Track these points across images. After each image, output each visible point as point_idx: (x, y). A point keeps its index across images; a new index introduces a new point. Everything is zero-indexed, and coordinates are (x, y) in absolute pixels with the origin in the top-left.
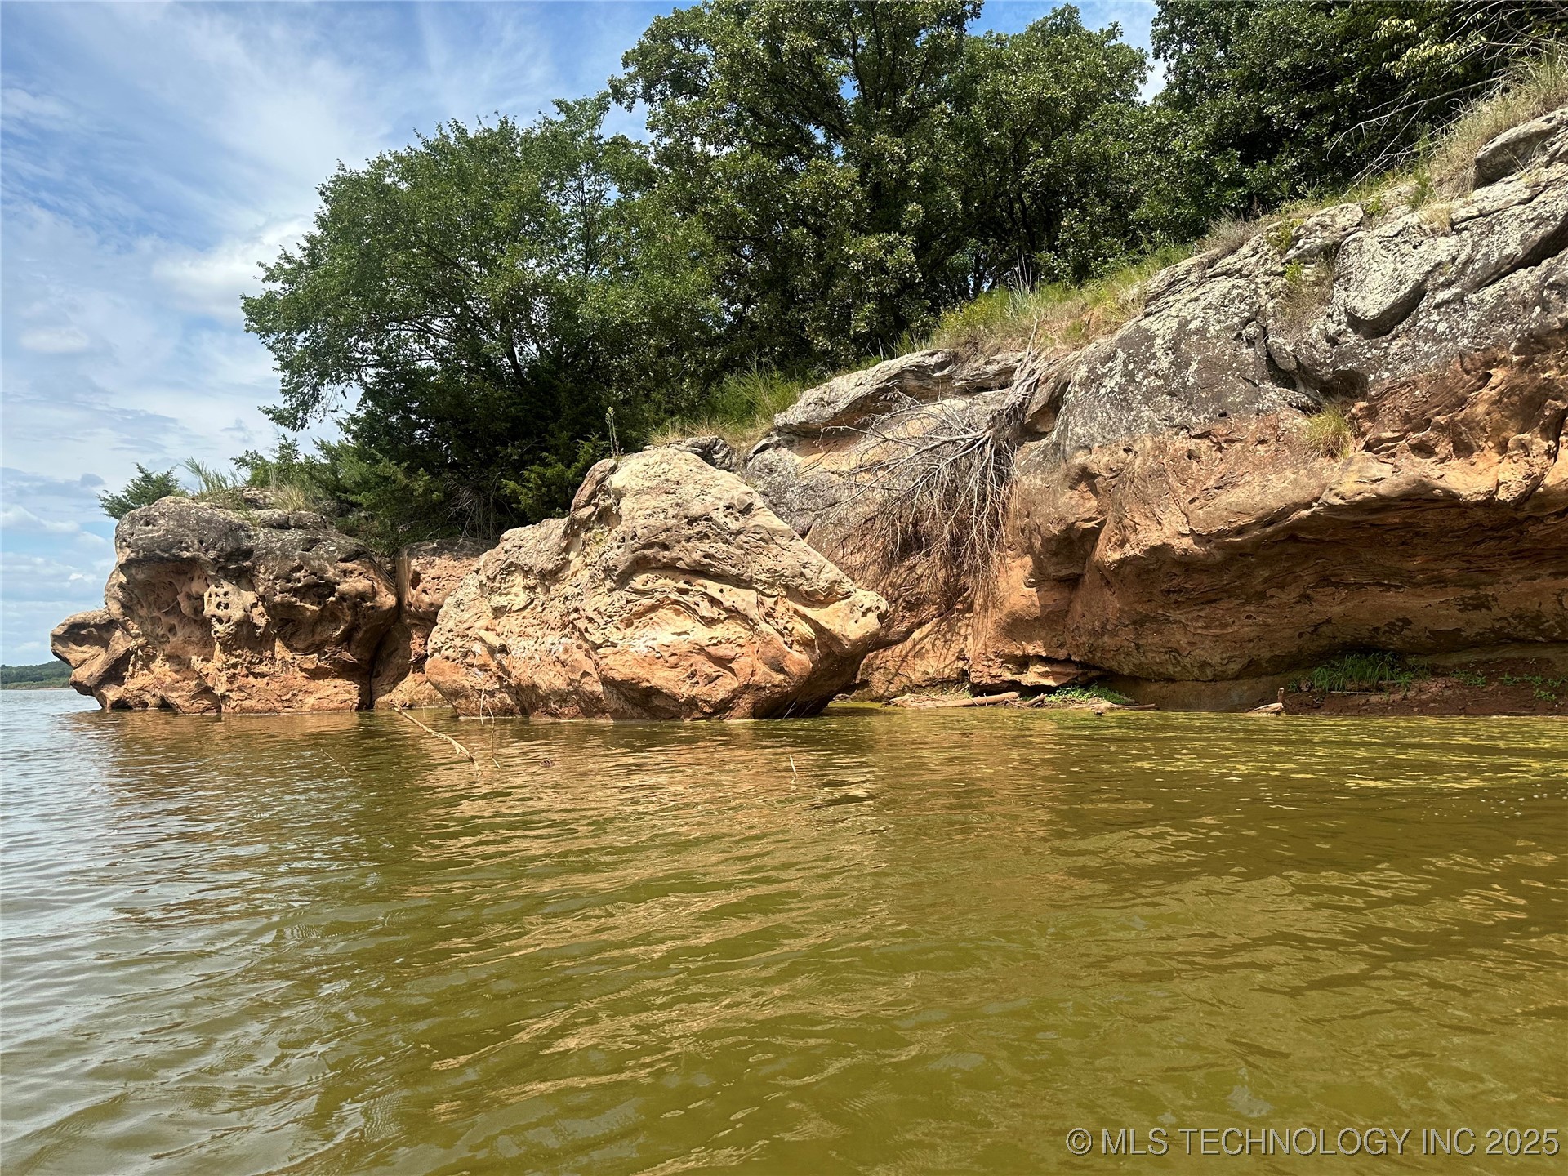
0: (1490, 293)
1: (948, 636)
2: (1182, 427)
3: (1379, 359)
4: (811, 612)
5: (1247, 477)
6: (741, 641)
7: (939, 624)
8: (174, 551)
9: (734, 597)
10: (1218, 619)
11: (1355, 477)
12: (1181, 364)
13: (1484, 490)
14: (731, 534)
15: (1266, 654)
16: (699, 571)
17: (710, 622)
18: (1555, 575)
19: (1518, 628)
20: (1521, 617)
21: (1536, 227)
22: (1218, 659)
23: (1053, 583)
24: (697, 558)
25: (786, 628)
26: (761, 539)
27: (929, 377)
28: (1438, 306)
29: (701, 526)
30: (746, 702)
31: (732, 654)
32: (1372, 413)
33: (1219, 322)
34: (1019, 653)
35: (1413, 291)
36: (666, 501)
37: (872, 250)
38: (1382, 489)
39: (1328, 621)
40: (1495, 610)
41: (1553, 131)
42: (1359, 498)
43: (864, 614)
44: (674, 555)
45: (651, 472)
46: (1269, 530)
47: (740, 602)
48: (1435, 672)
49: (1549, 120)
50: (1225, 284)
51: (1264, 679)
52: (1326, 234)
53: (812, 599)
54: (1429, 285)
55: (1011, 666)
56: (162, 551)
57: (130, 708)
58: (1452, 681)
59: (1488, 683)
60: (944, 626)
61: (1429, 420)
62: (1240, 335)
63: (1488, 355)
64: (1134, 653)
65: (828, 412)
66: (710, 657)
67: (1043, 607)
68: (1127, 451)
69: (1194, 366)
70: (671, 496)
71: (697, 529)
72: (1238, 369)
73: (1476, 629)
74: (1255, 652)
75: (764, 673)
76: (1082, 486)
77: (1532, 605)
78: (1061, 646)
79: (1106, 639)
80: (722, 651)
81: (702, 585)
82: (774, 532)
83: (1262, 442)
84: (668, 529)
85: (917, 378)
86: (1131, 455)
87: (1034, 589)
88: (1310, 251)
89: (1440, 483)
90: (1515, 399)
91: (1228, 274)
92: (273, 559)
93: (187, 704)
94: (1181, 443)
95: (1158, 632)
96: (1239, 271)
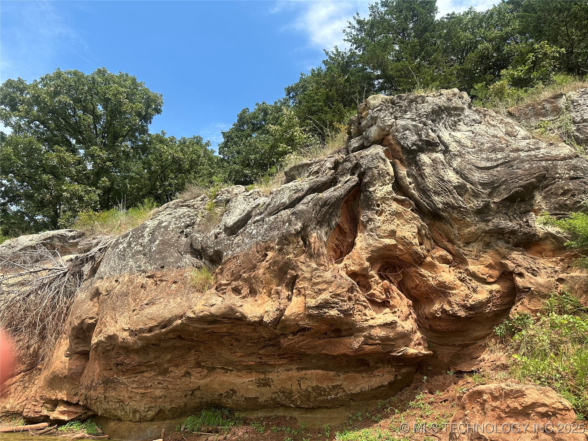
0: (272, 218)
1: (27, 385)
2: (144, 272)
3: (229, 245)
5: (162, 300)
7: (24, 376)
10: (143, 383)
11: (203, 303)
12: (152, 241)
13: (258, 315)
15: (168, 406)
18: (298, 369)
19: (281, 398)
20: (283, 392)
21: (295, 193)
22: (142, 408)
23: (78, 355)
28: (254, 223)
32: (221, 272)
33: (175, 224)
34: (54, 398)
35: (246, 215)
37: (77, 190)
38: (213, 310)
39: (199, 388)
40: (273, 387)
42: (201, 314)
46: (164, 330)
48: (246, 422)
50: (185, 209)
51: (167, 422)
52: (229, 195)
54: (253, 213)
55: (48, 406)
58: (250, 428)
59: (265, 431)
60: (27, 378)
61: (241, 275)
62: (183, 232)
63: (267, 245)
64: (103, 402)
65: (11, 251)
67: (70, 369)
68: (116, 281)
69: (157, 242)
72: (177, 246)
73: (265, 398)
74: (163, 405)
76: (95, 300)
77: (288, 386)
78: (76, 395)
79: (92, 392)
83: (175, 282)
85: (60, 241)
86: (117, 283)
87: (68, 358)
88: (221, 200)
89: (240, 309)
90: (276, 268)
91: (188, 206)
94: (141, 279)
95: (115, 389)
96: (193, 206)
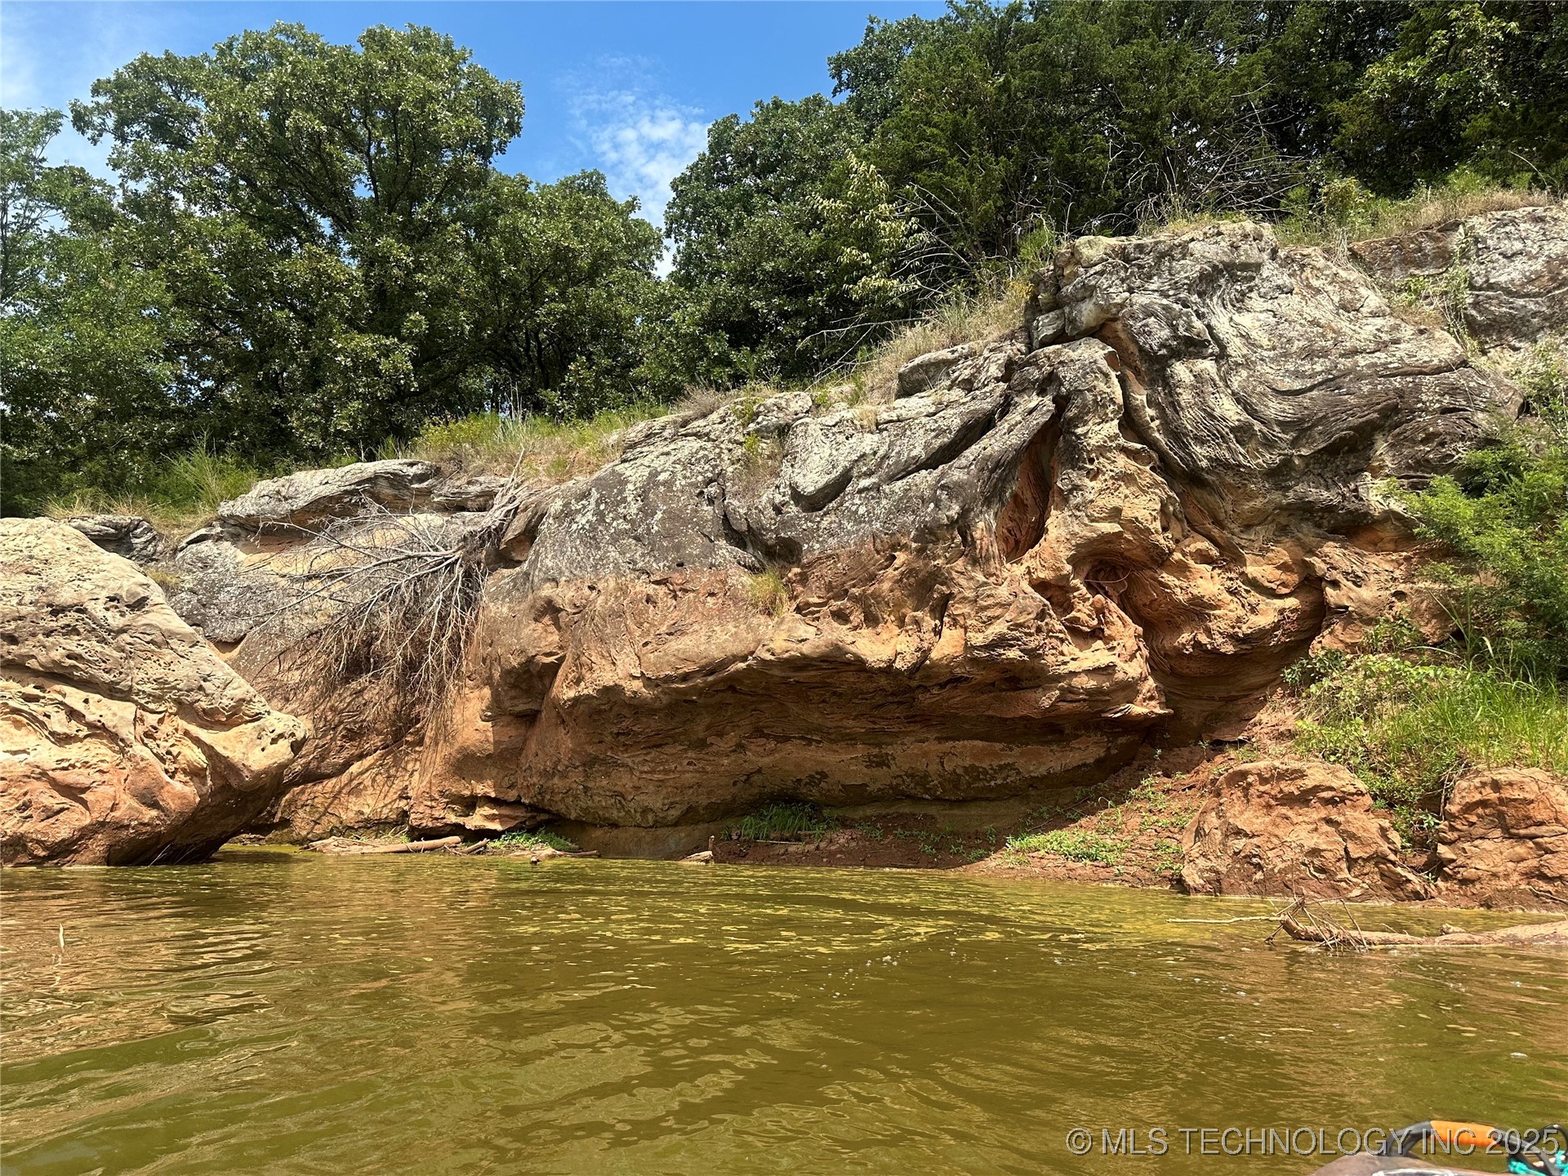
0: (899, 486)
1: (392, 771)
2: (644, 571)
3: (812, 531)
4: (205, 735)
5: (696, 627)
6: (104, 766)
7: (384, 758)
9: (100, 709)
10: (662, 764)
11: (785, 636)
12: (647, 511)
13: (885, 658)
14: (110, 631)
15: (704, 801)
16: (57, 674)
17: (63, 740)
18: (939, 740)
19: (908, 785)
20: (912, 776)
21: (936, 437)
22: (659, 805)
23: (509, 718)
24: (57, 658)
25: (169, 753)
26: (152, 642)
27: (406, 487)
28: (860, 491)
29: (70, 618)
30: (98, 845)
31: (87, 782)
32: (803, 579)
33: (685, 477)
34: (467, 793)
35: (842, 475)
36: (23, 582)
37: (364, 349)
38: (806, 649)
39: (759, 771)
40: (893, 767)
41: (955, 362)
42: (786, 655)
43: (274, 741)
44: (23, 651)
45: (11, 545)
46: (710, 679)
47: (110, 717)
48: (845, 824)
49: (953, 352)
50: (694, 444)
51: (701, 826)
52: (781, 415)
53: (211, 719)
54: (855, 472)
55: (456, 807)
58: (857, 833)
59: (885, 836)
60: (389, 760)
61: (846, 591)
62: (702, 493)
63: (894, 540)
64: (582, 796)
65: (285, 507)
66: (55, 785)
67: (496, 743)
68: (591, 588)
69: (659, 515)
70: (33, 577)
71: (63, 621)
72: (697, 524)
73: (878, 785)
74: (695, 799)
76: (547, 620)
77: (920, 766)
78: (512, 787)
79: (556, 780)
80: (71, 777)
81: (59, 692)
82: (172, 634)
83: (712, 594)
84: (21, 618)
85: (392, 486)
86: (595, 593)
87: (490, 724)
88: (767, 427)
89: (852, 648)
90: (912, 580)
91: (697, 435)
94: (642, 587)
95: (607, 775)
96: (707, 435)
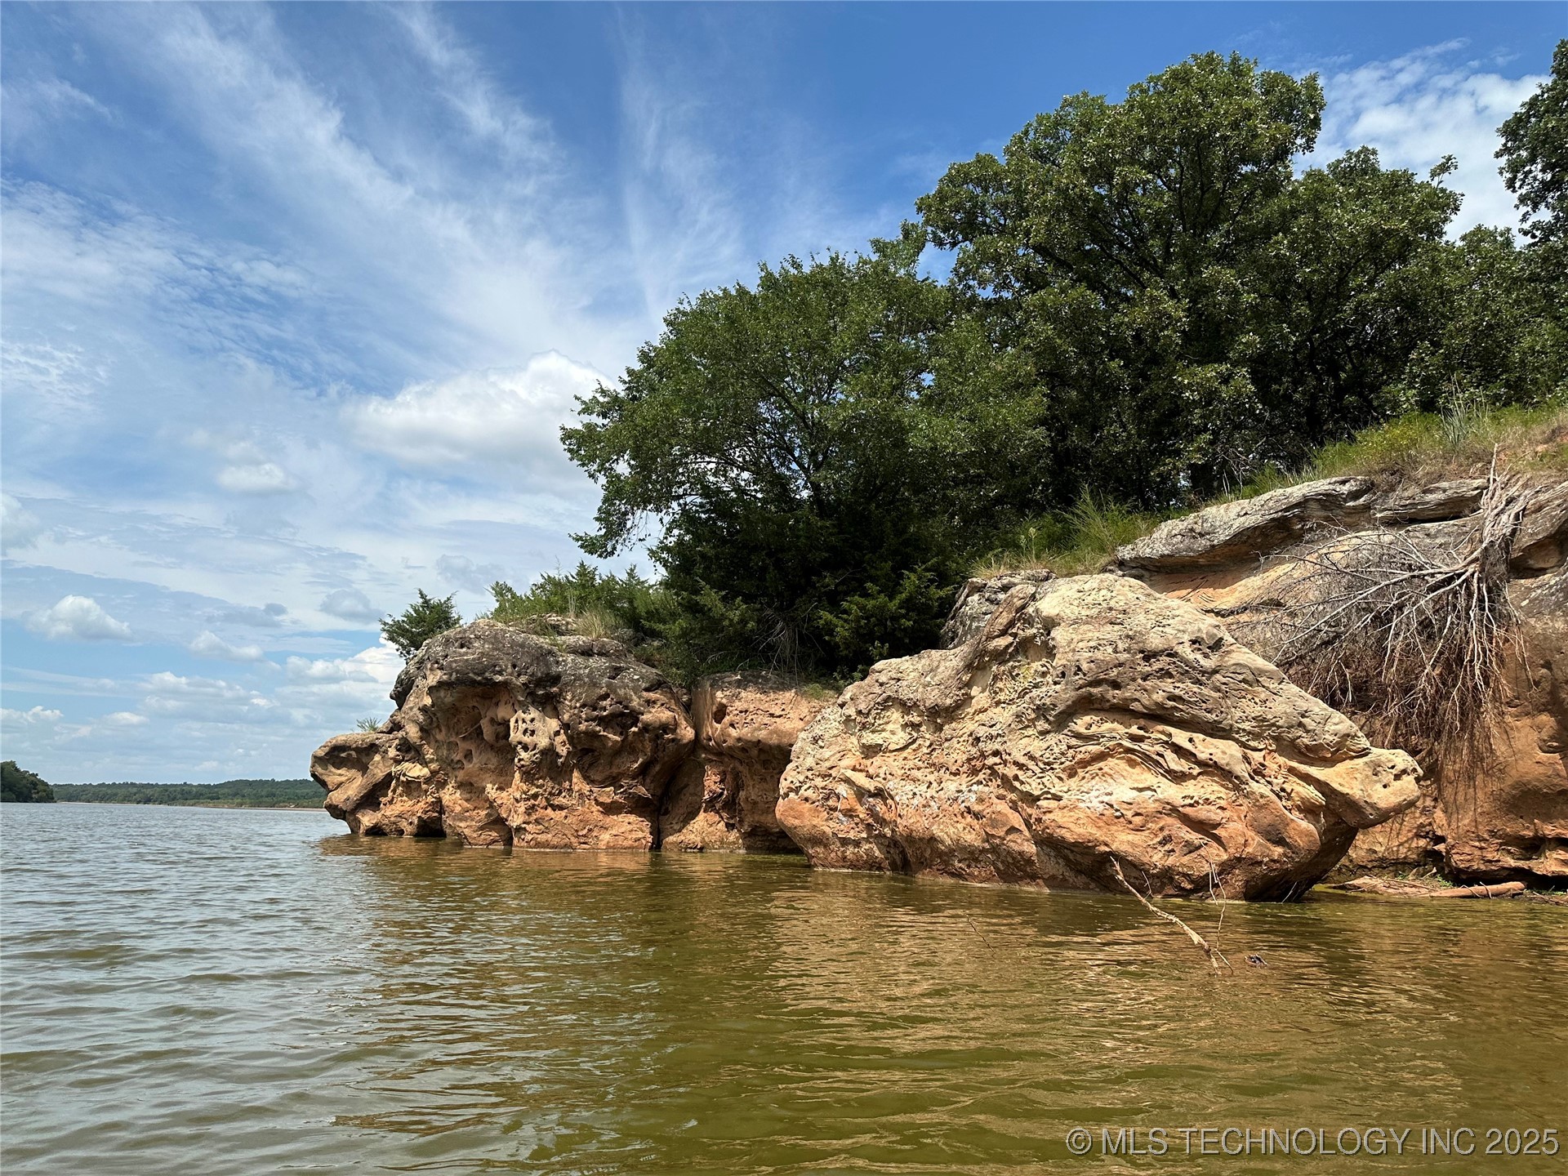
4: (1314, 771)
6: (1223, 803)
8: (487, 674)
9: (1207, 747)
14: (1203, 673)
16: (1158, 715)
17: (1178, 777)
24: (1160, 700)
25: (1283, 790)
26: (1244, 681)
27: (1340, 507)
29: (1163, 662)
30: (1238, 879)
31: (1218, 819)
34: (1529, 833)
36: (1111, 632)
43: (1397, 777)
44: (1128, 694)
45: (1089, 600)
47: (1220, 755)
53: (1315, 754)
55: (1512, 849)
56: (475, 674)
57: (385, 834)
65: (1203, 543)
66: (1187, 820)
70: (1117, 627)
71: (1156, 666)
75: (1260, 844)
80: (1202, 813)
81: (1162, 732)
82: (1262, 672)
84: (1120, 665)
85: (1324, 507)
87: (1557, 755)
92: (580, 686)
93: (475, 835)
